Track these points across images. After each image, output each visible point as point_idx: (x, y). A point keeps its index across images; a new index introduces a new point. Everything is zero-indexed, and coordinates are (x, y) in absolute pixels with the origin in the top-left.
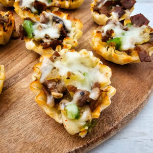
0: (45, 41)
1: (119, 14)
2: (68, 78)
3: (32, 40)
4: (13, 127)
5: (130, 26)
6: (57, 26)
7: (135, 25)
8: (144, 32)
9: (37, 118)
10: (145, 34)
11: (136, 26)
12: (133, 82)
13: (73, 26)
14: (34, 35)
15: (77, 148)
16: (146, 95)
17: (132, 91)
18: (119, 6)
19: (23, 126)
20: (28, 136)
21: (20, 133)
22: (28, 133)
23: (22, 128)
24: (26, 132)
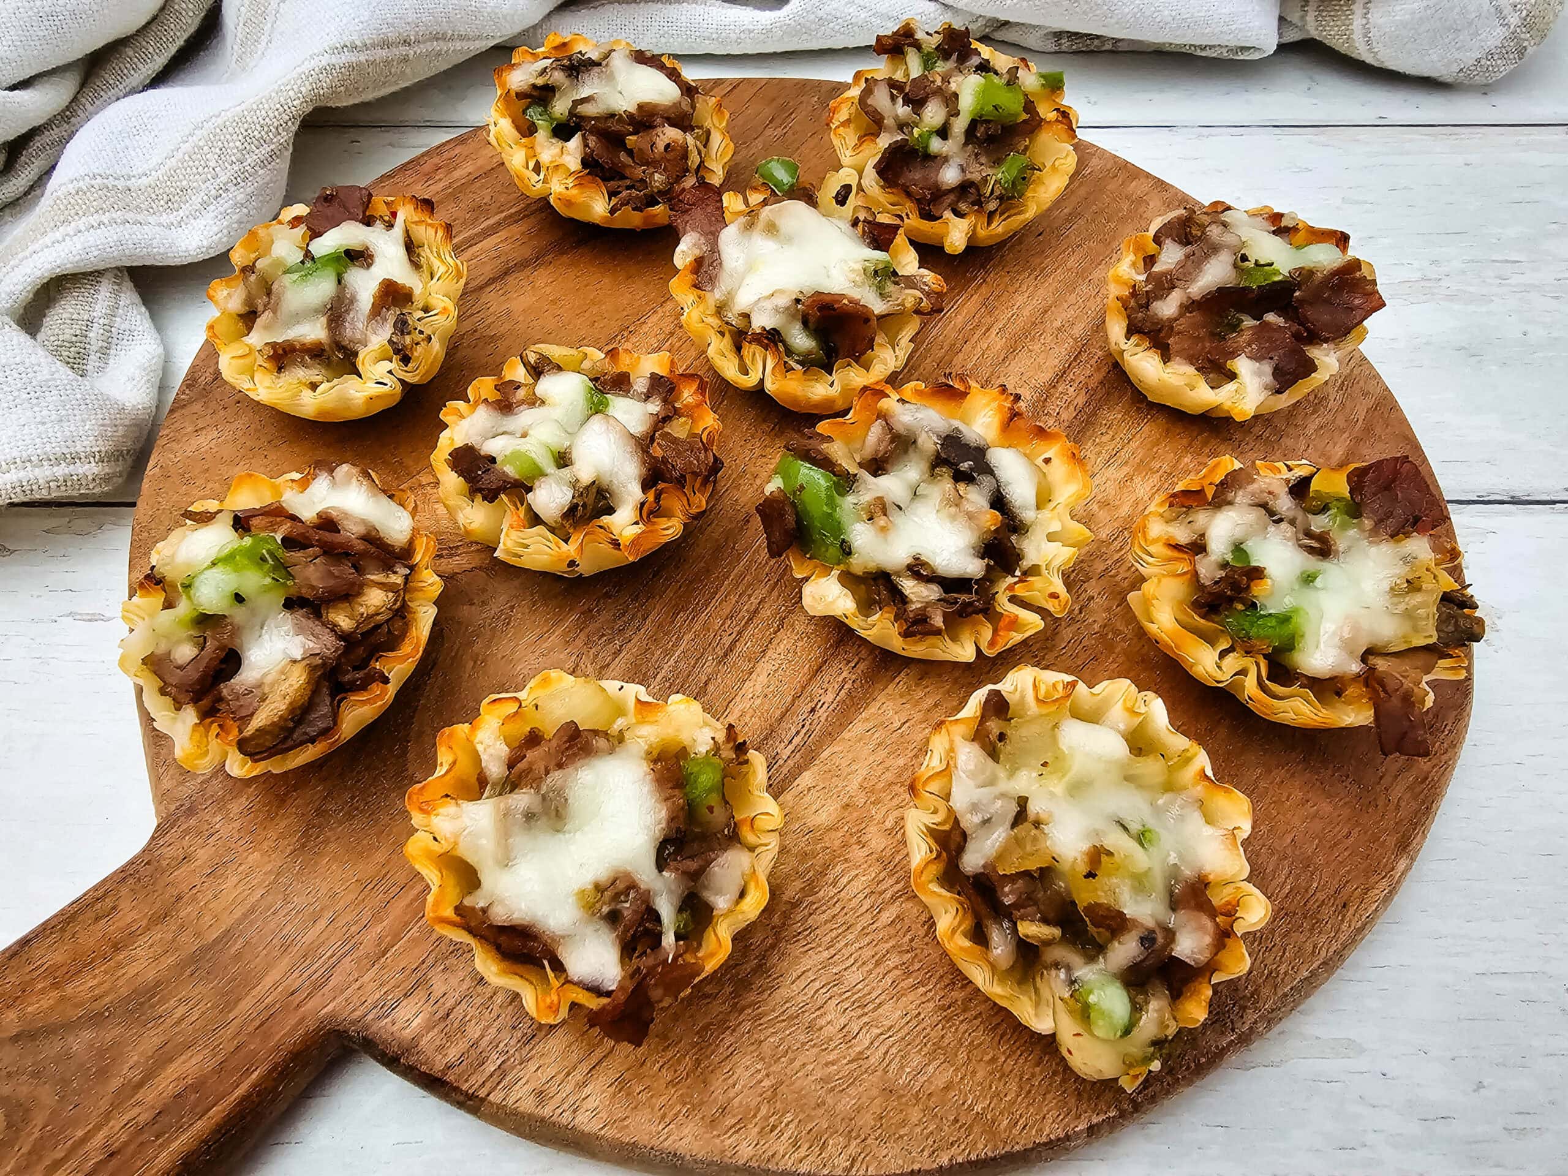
0: (909, 586)
1: (1277, 372)
2: (1091, 875)
3: (836, 573)
4: (822, 1022)
5: (1343, 527)
6: (971, 517)
7: (1368, 523)
8: (1413, 585)
9: (914, 987)
10: (1418, 598)
11: (1374, 532)
12: (1326, 807)
13: (1043, 500)
14: (847, 552)
15: (1095, 1120)
17: (1320, 860)
18: (1280, 321)
19: (865, 1019)
20: (893, 1066)
21: (858, 1049)
22: (894, 1050)
23: (864, 1031)
24: (882, 1049)
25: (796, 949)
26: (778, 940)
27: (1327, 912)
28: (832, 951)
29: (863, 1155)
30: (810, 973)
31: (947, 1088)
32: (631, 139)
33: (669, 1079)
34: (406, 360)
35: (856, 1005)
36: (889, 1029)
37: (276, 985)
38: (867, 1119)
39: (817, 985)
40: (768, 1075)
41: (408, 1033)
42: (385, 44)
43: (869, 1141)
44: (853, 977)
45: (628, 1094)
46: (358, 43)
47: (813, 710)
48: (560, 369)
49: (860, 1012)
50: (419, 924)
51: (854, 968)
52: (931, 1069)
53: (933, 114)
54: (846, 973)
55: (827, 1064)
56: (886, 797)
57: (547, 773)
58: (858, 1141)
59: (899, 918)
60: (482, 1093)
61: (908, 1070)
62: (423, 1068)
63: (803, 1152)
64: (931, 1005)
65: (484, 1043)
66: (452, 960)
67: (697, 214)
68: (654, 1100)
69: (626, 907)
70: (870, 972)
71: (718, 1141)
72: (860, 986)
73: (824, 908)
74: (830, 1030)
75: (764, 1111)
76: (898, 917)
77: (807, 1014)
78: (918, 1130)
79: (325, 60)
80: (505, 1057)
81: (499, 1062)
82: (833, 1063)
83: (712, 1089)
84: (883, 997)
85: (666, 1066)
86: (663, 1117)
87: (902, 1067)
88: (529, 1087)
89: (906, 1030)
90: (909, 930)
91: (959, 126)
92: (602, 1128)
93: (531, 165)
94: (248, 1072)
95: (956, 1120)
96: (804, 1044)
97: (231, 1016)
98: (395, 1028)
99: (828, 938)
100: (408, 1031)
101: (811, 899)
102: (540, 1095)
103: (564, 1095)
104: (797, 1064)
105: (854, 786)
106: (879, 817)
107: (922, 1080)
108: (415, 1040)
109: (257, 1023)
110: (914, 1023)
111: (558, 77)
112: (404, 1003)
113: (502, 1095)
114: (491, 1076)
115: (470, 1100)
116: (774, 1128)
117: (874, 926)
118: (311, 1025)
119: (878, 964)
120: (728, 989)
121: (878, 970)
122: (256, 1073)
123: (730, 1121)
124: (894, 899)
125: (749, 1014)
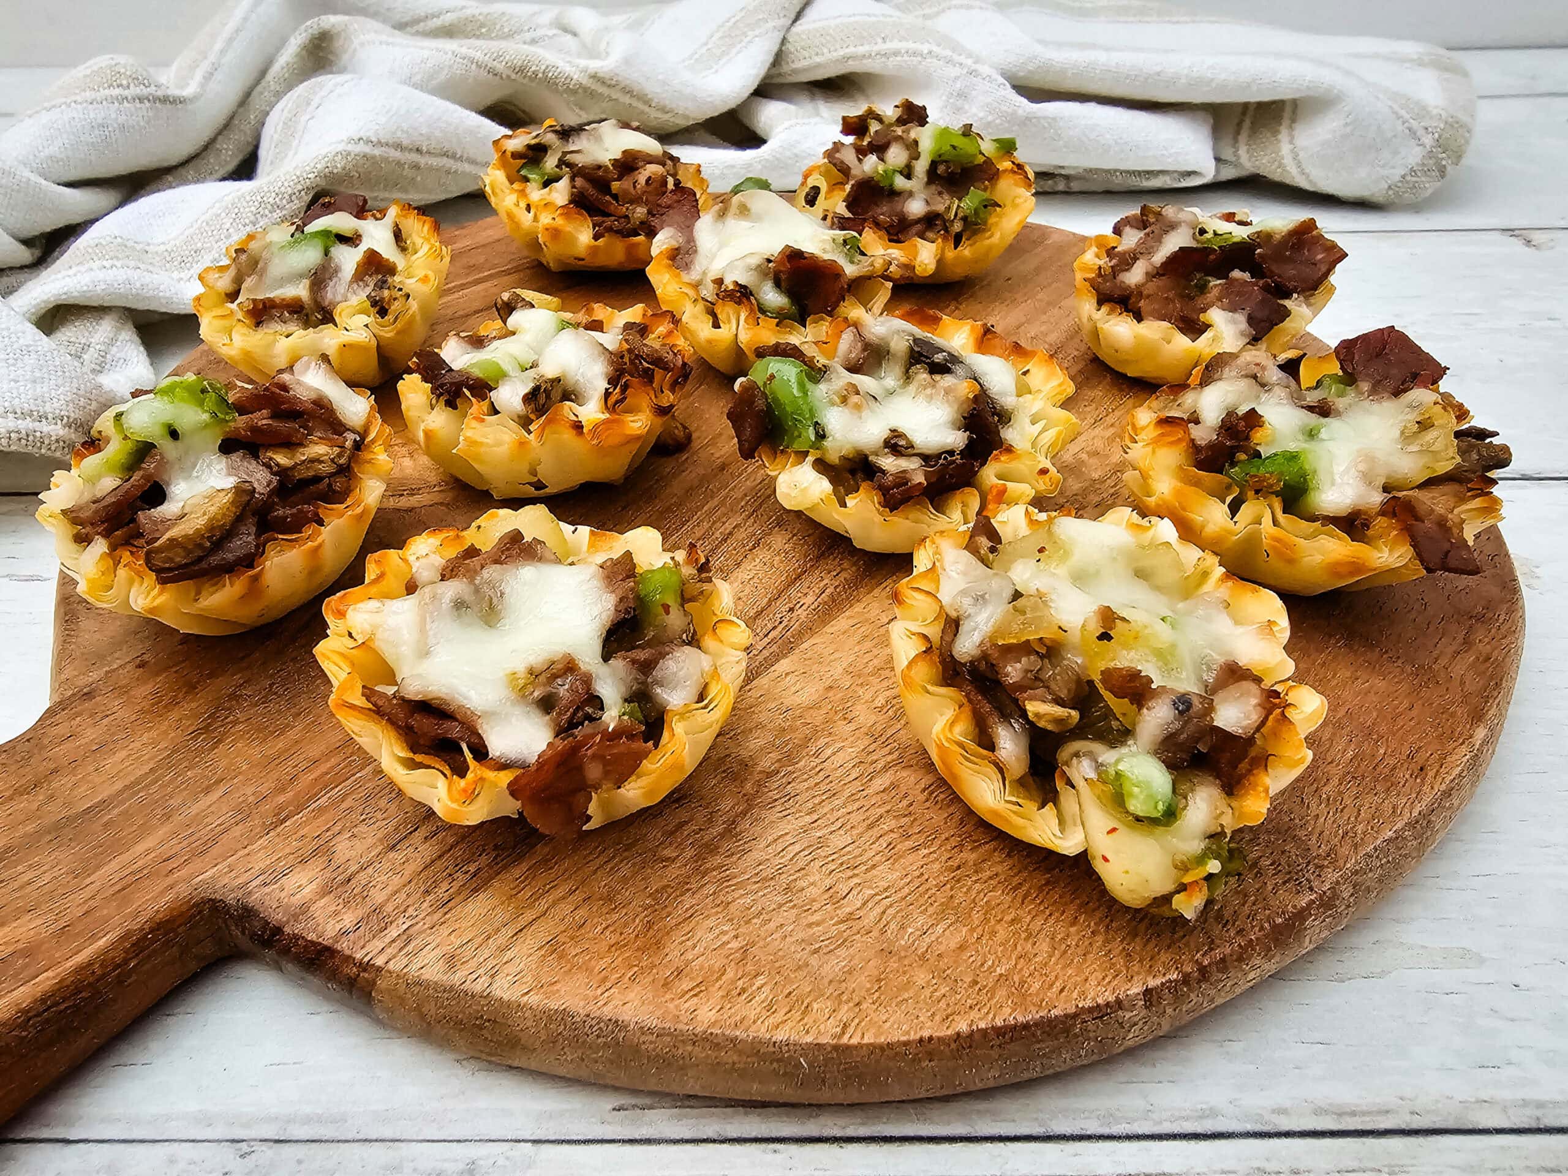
0: (889, 463)
2: (1105, 637)
3: (810, 459)
4: (801, 884)
5: (1341, 395)
6: (948, 391)
7: (1365, 386)
8: (1424, 425)
9: (915, 849)
10: (1430, 436)
11: (1374, 391)
13: (1023, 390)
14: (821, 436)
15: (1152, 983)
16: (1464, 749)
19: (856, 880)
20: (892, 925)
21: (848, 910)
22: (891, 911)
23: (855, 892)
24: (878, 910)
25: (773, 815)
26: (750, 807)
27: (1403, 775)
28: (815, 817)
29: (856, 1021)
30: (788, 837)
31: (962, 948)
32: (615, 186)
33: (613, 941)
34: (383, 312)
35: (845, 866)
36: (886, 890)
37: (148, 852)
38: (861, 981)
39: (797, 848)
40: (736, 937)
41: (297, 900)
42: (399, 146)
43: (864, 1006)
44: (839, 841)
45: (560, 958)
46: (373, 139)
47: (791, 610)
48: (533, 306)
49: (850, 873)
50: (328, 795)
51: (842, 832)
52: (939, 929)
53: (896, 155)
54: (832, 836)
55: (810, 925)
56: (874, 680)
57: (482, 567)
58: (851, 1004)
59: (894, 786)
60: (379, 962)
61: (910, 930)
62: (312, 936)
63: (779, 1017)
64: (936, 866)
65: (389, 908)
66: (362, 828)
67: (674, 215)
68: (593, 963)
69: (564, 689)
70: (860, 836)
71: (671, 1006)
72: (848, 849)
73: (805, 776)
74: (813, 892)
75: (730, 974)
76: (892, 783)
77: (784, 876)
78: (927, 992)
79: (340, 147)
80: (414, 921)
81: (405, 927)
82: (818, 924)
83: (667, 950)
84: (877, 858)
85: (611, 929)
86: (604, 980)
87: (903, 927)
88: (438, 952)
89: (906, 890)
90: (906, 796)
91: (921, 167)
92: (527, 993)
93: (523, 205)
94: (94, 938)
95: (976, 983)
96: (780, 906)
97: (88, 881)
98: (283, 895)
99: (810, 805)
100: (298, 896)
101: (789, 768)
102: (451, 961)
103: (482, 960)
104: (772, 925)
105: (838, 670)
106: (868, 696)
107: (928, 940)
108: (304, 909)
109: (118, 887)
110: (916, 883)
111: (550, 138)
112: (298, 869)
113: (405, 961)
114: (393, 941)
115: (365, 970)
116: (744, 990)
117: (864, 793)
118: (183, 891)
119: (870, 827)
120: (689, 853)
121: (870, 833)
122: (105, 939)
123: (686, 985)
124: (886, 768)
125: (715, 877)
